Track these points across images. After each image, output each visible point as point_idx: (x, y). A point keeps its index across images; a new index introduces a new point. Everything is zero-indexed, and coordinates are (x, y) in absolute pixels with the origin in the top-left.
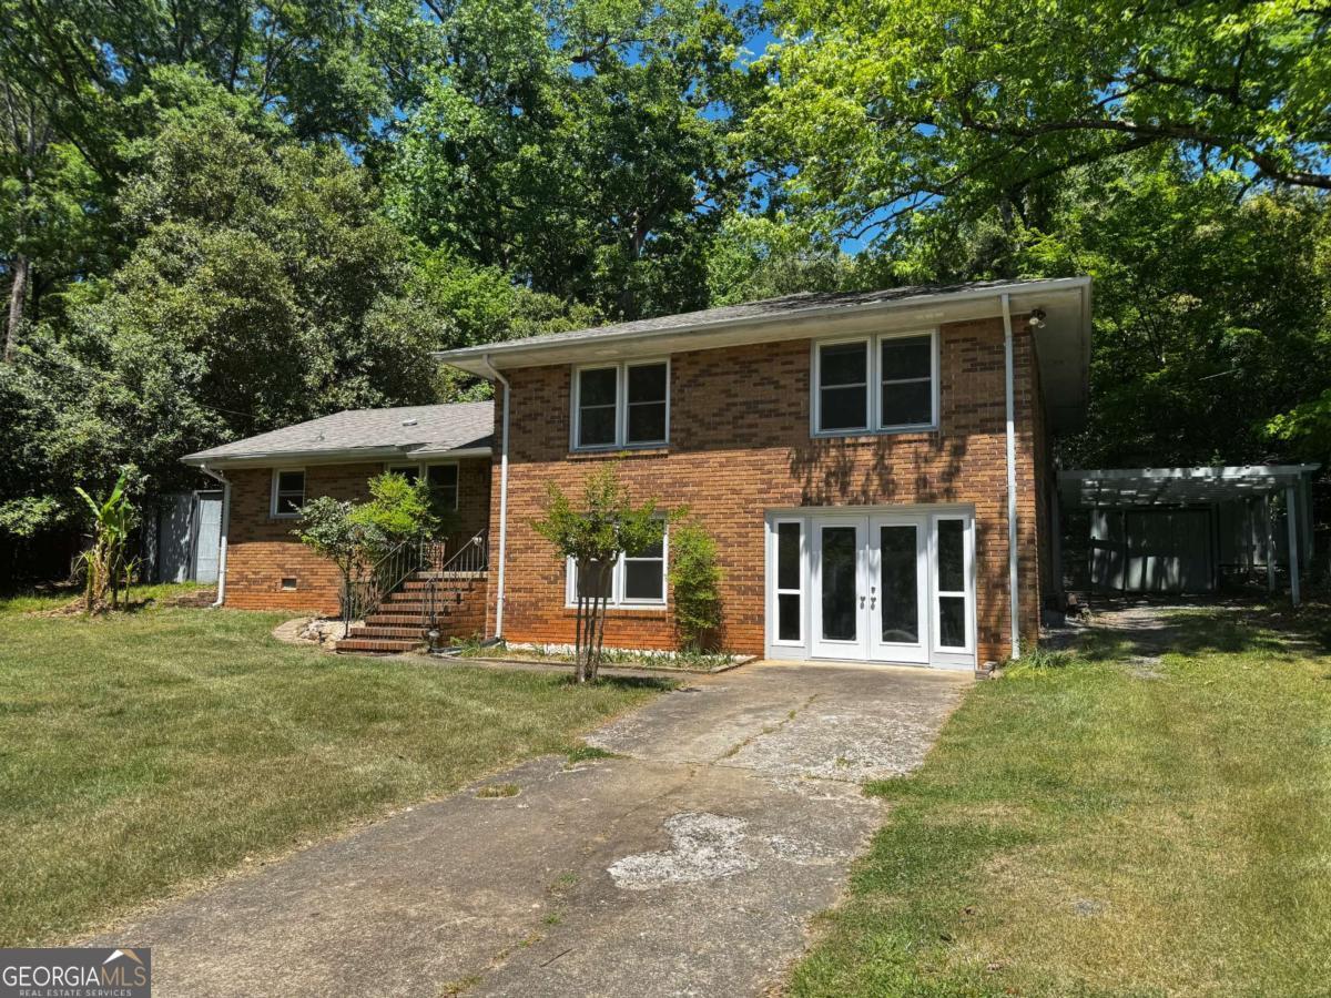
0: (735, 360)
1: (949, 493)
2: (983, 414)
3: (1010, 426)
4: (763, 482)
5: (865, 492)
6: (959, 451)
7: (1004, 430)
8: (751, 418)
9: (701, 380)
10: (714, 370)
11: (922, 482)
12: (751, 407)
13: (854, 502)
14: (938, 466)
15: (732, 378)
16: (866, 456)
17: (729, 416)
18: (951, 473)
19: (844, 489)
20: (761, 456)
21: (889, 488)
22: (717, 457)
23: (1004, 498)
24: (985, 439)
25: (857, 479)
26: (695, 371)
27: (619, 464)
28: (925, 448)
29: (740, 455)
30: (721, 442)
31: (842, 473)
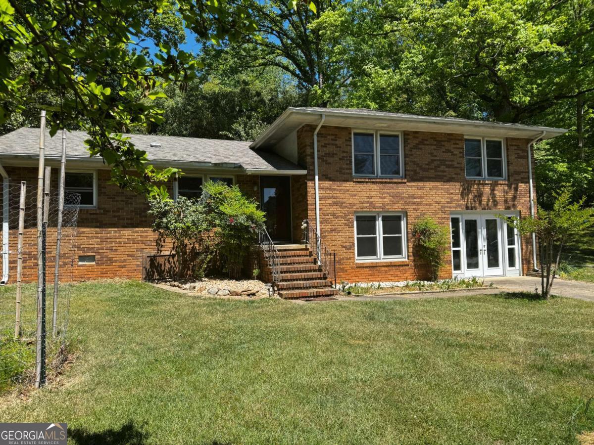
0: (434, 139)
1: (514, 206)
2: (523, 175)
3: (531, 181)
4: (448, 198)
5: (487, 205)
6: (516, 189)
7: (529, 183)
8: (442, 168)
9: (420, 146)
10: (426, 142)
11: (506, 201)
12: (442, 162)
13: (484, 209)
14: (510, 195)
15: (433, 147)
16: (487, 189)
17: (432, 166)
18: (514, 198)
19: (480, 202)
20: (447, 186)
21: (495, 204)
22: (429, 185)
23: (530, 208)
24: (522, 185)
25: (485, 199)
26: (416, 141)
27: (381, 185)
28: (506, 188)
29: (438, 184)
30: (431, 178)
31: (480, 195)
